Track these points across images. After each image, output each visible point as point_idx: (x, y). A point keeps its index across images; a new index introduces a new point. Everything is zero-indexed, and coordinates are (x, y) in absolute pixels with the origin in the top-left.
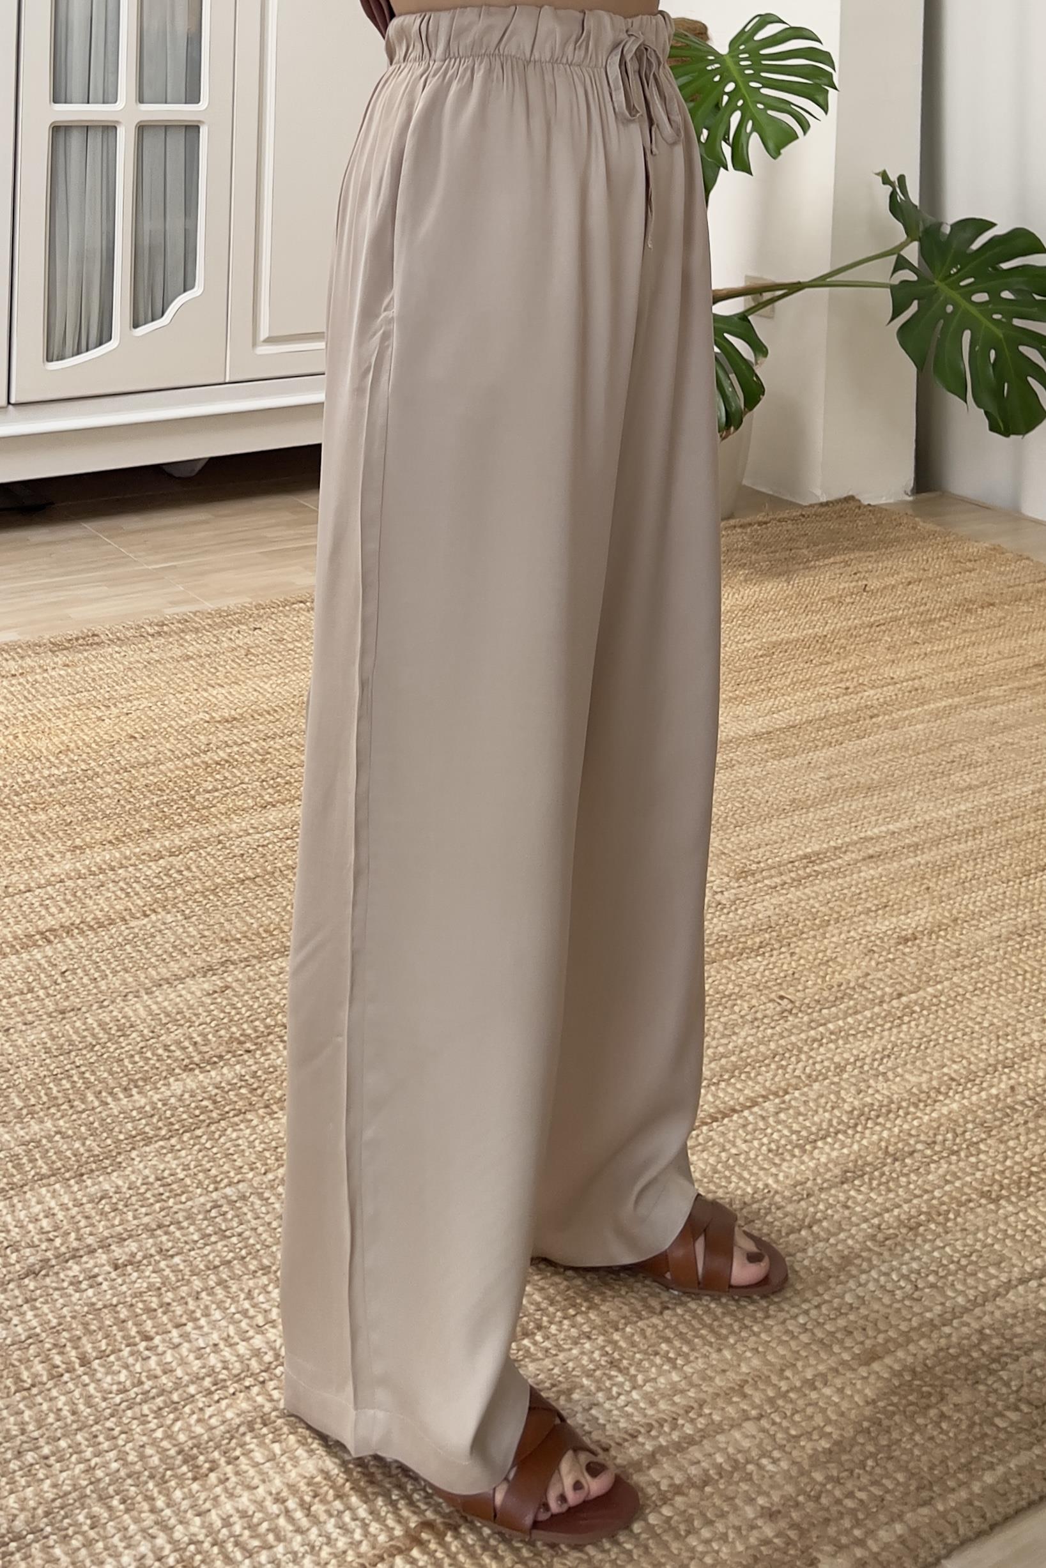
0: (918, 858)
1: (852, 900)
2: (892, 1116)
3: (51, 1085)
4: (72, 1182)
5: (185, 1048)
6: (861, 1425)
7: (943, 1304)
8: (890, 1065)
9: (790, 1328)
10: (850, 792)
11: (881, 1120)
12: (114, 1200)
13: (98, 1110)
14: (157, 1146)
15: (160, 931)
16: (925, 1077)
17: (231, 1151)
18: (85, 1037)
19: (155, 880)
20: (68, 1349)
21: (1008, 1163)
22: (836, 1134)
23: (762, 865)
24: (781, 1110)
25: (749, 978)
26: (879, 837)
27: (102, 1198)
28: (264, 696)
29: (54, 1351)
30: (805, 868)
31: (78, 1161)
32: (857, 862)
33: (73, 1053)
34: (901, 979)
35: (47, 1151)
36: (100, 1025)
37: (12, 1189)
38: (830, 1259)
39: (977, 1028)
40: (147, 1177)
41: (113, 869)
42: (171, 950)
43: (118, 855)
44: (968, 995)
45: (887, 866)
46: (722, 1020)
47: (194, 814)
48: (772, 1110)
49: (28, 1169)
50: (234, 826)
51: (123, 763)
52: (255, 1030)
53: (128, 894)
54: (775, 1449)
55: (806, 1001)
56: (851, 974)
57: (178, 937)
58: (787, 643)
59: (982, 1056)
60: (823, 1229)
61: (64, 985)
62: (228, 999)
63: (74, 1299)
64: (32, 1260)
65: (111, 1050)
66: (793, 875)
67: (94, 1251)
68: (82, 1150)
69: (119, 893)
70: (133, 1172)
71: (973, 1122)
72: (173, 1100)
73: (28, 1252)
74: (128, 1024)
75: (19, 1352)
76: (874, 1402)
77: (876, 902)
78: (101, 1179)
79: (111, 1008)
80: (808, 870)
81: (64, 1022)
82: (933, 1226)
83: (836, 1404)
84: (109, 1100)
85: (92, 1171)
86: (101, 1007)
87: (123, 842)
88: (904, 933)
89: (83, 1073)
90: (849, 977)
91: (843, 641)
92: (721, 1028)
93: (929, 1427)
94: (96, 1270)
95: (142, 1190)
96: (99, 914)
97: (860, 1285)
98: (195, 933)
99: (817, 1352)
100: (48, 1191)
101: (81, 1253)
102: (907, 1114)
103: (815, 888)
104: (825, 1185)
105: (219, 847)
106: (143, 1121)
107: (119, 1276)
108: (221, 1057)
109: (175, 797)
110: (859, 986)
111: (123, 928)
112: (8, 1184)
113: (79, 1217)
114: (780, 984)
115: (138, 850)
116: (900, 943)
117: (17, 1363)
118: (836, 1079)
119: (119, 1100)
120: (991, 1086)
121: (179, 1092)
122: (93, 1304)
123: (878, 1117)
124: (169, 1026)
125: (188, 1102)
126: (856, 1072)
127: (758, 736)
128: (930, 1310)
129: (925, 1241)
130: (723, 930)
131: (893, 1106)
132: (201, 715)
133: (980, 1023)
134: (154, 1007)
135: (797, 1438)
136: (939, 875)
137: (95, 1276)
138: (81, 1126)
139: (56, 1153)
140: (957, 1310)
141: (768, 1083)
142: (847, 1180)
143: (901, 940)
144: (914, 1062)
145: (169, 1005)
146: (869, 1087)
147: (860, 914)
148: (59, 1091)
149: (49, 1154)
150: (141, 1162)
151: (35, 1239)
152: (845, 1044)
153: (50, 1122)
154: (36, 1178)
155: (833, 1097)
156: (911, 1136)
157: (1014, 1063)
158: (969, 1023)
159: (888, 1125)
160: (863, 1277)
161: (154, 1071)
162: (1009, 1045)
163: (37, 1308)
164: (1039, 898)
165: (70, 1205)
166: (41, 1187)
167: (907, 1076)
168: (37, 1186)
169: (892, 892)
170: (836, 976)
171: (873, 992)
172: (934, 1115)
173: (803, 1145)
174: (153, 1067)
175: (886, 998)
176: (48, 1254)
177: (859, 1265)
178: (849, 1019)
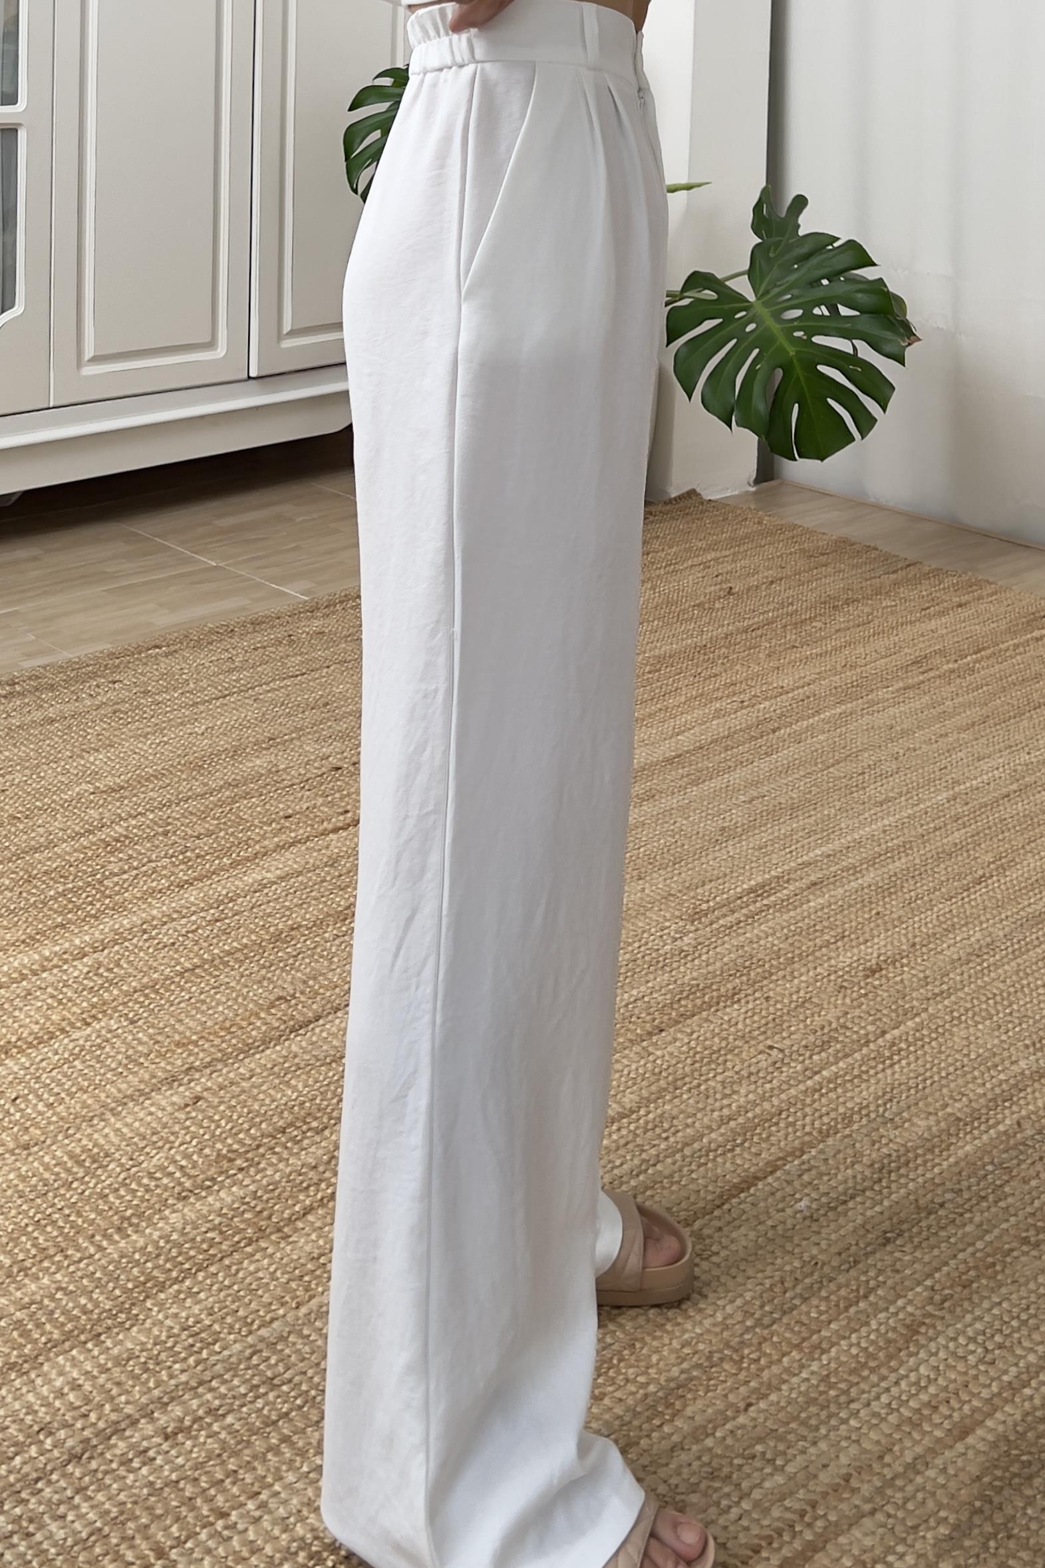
0: (860, 881)
1: (809, 934)
2: (911, 1165)
3: (35, 1234)
4: (90, 1345)
5: (171, 1174)
7: (1016, 1365)
8: (894, 1109)
10: (773, 814)
11: (902, 1171)
12: (142, 1360)
13: (97, 1257)
14: (171, 1290)
15: (108, 1041)
16: (932, 1118)
17: (253, 1287)
19: (86, 982)
21: (1037, 1204)
22: (864, 1191)
23: (711, 904)
24: (804, 1171)
25: (732, 1029)
26: (817, 861)
27: (129, 1360)
28: (147, 758)
30: (755, 902)
31: (90, 1320)
32: (803, 890)
34: (879, 1015)
35: (52, 1312)
36: (71, 1157)
37: (26, 1361)
38: (894, 1329)
39: (965, 1060)
40: (172, 1328)
41: (35, 973)
42: (125, 1061)
43: (37, 957)
44: (947, 1026)
45: (832, 893)
46: (719, 1078)
47: (107, 901)
48: (794, 1172)
49: (37, 1336)
50: (155, 912)
52: (241, 1142)
53: (60, 1002)
55: (795, 1048)
56: (832, 1014)
57: (130, 1046)
58: (670, 657)
59: (980, 1090)
60: (881, 1298)
61: (18, 1115)
62: (204, 1111)
63: (129, 1482)
64: (70, 1443)
65: (92, 1185)
66: (744, 911)
67: (137, 1421)
68: (90, 1306)
69: (50, 1001)
70: (154, 1324)
71: (992, 1163)
72: (175, 1236)
73: (62, 1434)
74: (102, 1155)
77: (832, 933)
78: (121, 1337)
80: (758, 905)
82: (984, 1281)
84: (105, 1243)
85: (109, 1328)
86: (67, 1137)
87: (38, 940)
88: (868, 964)
90: (829, 1017)
91: (723, 650)
92: (719, 1087)
94: (145, 1444)
95: (169, 1344)
97: (932, 1354)
98: (145, 1039)
99: (909, 1433)
100: (67, 1360)
101: (123, 1425)
102: (925, 1162)
103: (770, 924)
104: (869, 1249)
105: (145, 937)
106: (149, 1265)
107: (172, 1447)
108: (213, 1179)
109: (80, 883)
110: (842, 1027)
111: (66, 1040)
112: (19, 1356)
113: (109, 1385)
114: (765, 1032)
115: (57, 948)
116: (867, 977)
118: (847, 1132)
119: (118, 1242)
120: (998, 1123)
121: (179, 1226)
122: (152, 1484)
123: (899, 1168)
124: (147, 1150)
125: (191, 1236)
126: (864, 1121)
127: (670, 761)
128: (1006, 1372)
129: (983, 1298)
130: (694, 979)
131: (910, 1155)
133: (968, 1055)
134: (125, 1130)
136: (884, 897)
137: (146, 1451)
138: (82, 1278)
139: (63, 1313)
140: (1033, 1369)
141: (782, 1144)
142: (888, 1241)
143: (868, 973)
144: (917, 1104)
145: (141, 1125)
146: (882, 1137)
147: (821, 948)
148: (46, 1240)
149: (56, 1316)
150: (159, 1312)
151: (67, 1417)
152: (845, 1092)
153: (46, 1277)
154: (49, 1345)
155: (850, 1151)
156: (939, 1185)
157: (1012, 1096)
158: (957, 1056)
159: (911, 1177)
160: (933, 1345)
161: (145, 1204)
162: (1002, 1077)
163: (91, 1498)
164: (984, 914)
165: (95, 1373)
166: (57, 1355)
167: (915, 1120)
168: (52, 1355)
169: (846, 920)
170: (816, 1018)
171: (857, 1032)
172: (952, 1160)
173: (835, 1208)
174: (142, 1200)
175: (871, 1037)
176: (86, 1433)
177: (926, 1333)
178: (841, 1064)
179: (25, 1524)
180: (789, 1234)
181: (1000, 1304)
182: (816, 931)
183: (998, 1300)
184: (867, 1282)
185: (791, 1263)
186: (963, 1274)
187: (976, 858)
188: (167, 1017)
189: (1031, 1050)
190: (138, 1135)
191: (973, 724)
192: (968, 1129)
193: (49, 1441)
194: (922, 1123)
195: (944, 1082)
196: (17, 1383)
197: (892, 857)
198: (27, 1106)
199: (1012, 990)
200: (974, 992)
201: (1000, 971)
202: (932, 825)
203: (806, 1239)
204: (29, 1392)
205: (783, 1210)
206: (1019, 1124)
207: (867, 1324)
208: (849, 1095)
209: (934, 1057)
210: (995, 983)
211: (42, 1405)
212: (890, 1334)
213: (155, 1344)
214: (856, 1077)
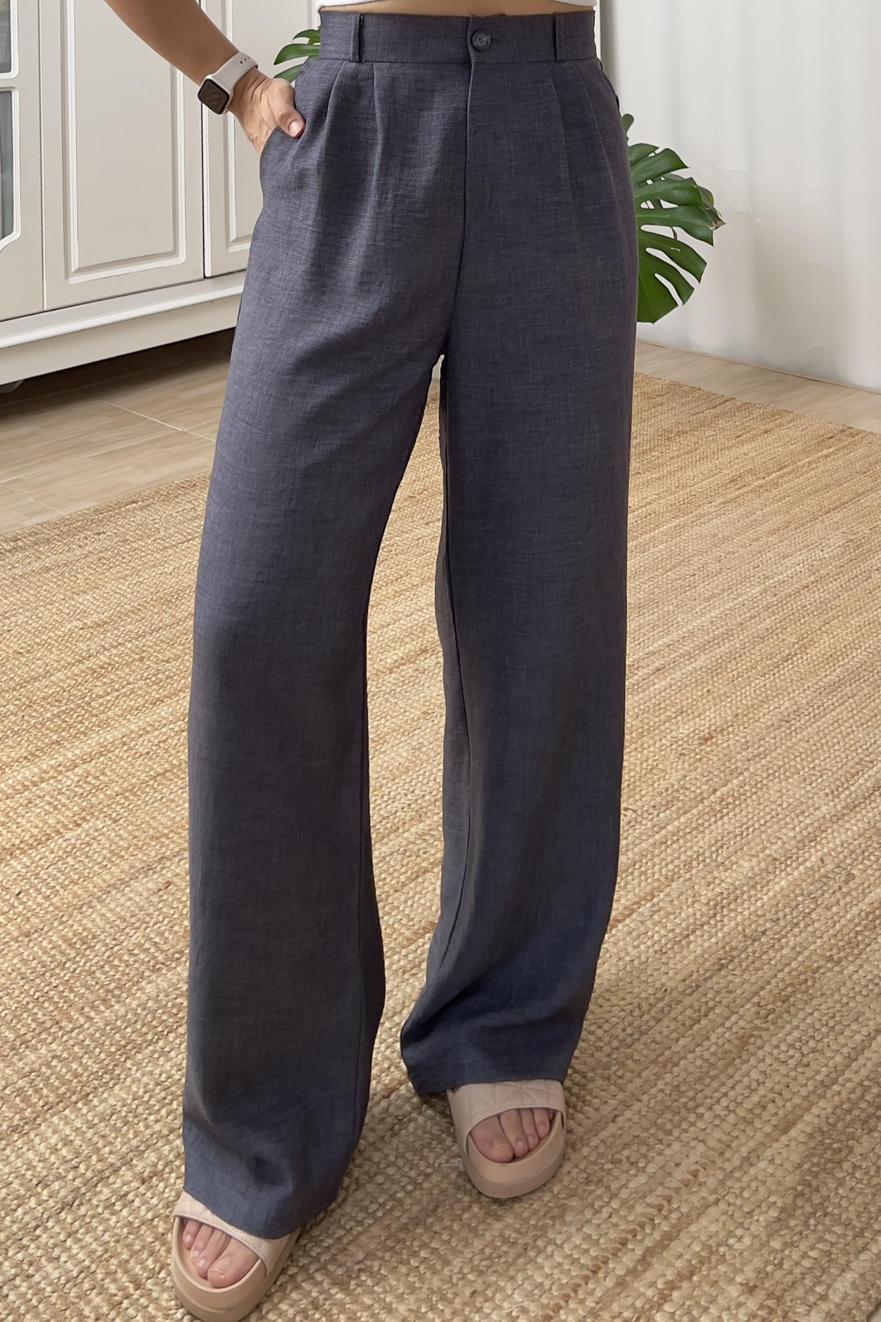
0: (693, 665)
1: (655, 712)
2: (739, 901)
3: (35, 1010)
4: (80, 1105)
5: (147, 950)
6: (796, 1190)
7: (826, 1065)
8: (725, 854)
9: (717, 1113)
11: (732, 906)
12: (123, 1114)
13: (86, 1026)
14: (146, 1051)
15: (94, 839)
16: (754, 860)
18: (54, 956)
19: (76, 789)
20: (119, 1275)
21: (838, 927)
22: (702, 926)
24: (655, 912)
26: (660, 651)
27: (112, 1115)
28: (125, 597)
29: (107, 1281)
31: (79, 1082)
32: (649, 675)
33: (48, 974)
34: (711, 776)
35: (49, 1078)
36: (65, 941)
37: (26, 1123)
38: (730, 1041)
39: (779, 809)
40: (148, 1084)
41: (35, 784)
42: (109, 855)
43: (36, 770)
44: (764, 782)
45: (673, 676)
47: (94, 719)
48: (647, 913)
49: (36, 1100)
50: (132, 727)
51: (17, 679)
53: (55, 808)
54: (736, 1228)
55: (645, 808)
56: (674, 778)
57: (112, 842)
59: (791, 834)
61: (21, 907)
62: (173, 894)
63: (112, 1223)
64: (63, 1193)
65: (81, 964)
67: (119, 1169)
68: (80, 1070)
69: (47, 807)
70: (133, 1082)
71: (802, 894)
72: (150, 1004)
73: (56, 1185)
74: (90, 937)
75: (75, 1290)
76: (800, 1165)
77: (673, 710)
78: (105, 1095)
79: (70, 922)
81: (31, 944)
82: (799, 996)
83: (772, 1175)
84: (92, 1014)
85: (95, 1088)
86: (61, 924)
87: (38, 756)
88: (702, 734)
89: (63, 992)
90: (671, 781)
93: (847, 1178)
94: (125, 1188)
95: (146, 1098)
96: (35, 831)
97: (760, 1061)
98: (125, 835)
99: (744, 1131)
100: (61, 1119)
101: (107, 1173)
102: (750, 897)
104: (707, 975)
105: (125, 748)
106: (129, 1030)
107: (148, 1189)
109: (72, 706)
110: (682, 788)
111: (60, 841)
112: (21, 1119)
113: (95, 1139)
115: (53, 762)
116: (701, 744)
117: (76, 1301)
118: (688, 876)
119: (103, 1012)
120: (806, 860)
121: (154, 994)
122: (130, 1223)
123: (729, 904)
124: (127, 930)
125: (164, 1003)
126: (701, 866)
128: (818, 1072)
129: (799, 1010)
131: (737, 892)
132: (75, 623)
133: (781, 805)
134: (109, 915)
135: (750, 1213)
136: (713, 677)
137: (126, 1195)
138: (73, 1046)
139: (57, 1078)
140: (839, 1068)
141: (637, 890)
142: (723, 967)
143: (702, 741)
144: (742, 849)
145: (122, 910)
146: (715, 878)
147: (665, 722)
148: (44, 1015)
149: (52, 1081)
150: (137, 1070)
151: (60, 1170)
152: (685, 842)
153: (44, 1047)
154: (46, 1108)
155: (689, 892)
156: (759, 916)
157: (816, 836)
158: (773, 807)
159: (739, 910)
160: (760, 1053)
161: (126, 977)
162: (808, 821)
163: (80, 1240)
164: (791, 686)
165: (84, 1129)
166: (53, 1116)
167: (741, 862)
168: (48, 1116)
169: (683, 698)
170: (662, 782)
171: (693, 791)
172: (771, 894)
173: (680, 941)
174: (124, 974)
175: (705, 795)
176: (77, 1183)
177: (755, 1043)
178: (682, 819)
179: (25, 1267)
180: (643, 967)
181: (812, 1014)
182: (661, 708)
183: (811, 1011)
184: (707, 1003)
185: (645, 991)
186: (783, 990)
187: (783, 640)
188: (143, 815)
189: (830, 797)
190: (119, 918)
191: (778, 530)
192: (783, 866)
193: (45, 1193)
194: (746, 865)
195: (762, 829)
196: (19, 1144)
197: (718, 643)
198: (29, 899)
199: (814, 748)
200: (785, 751)
201: (804, 733)
202: (748, 615)
203: (656, 970)
204: (29, 1150)
205: (638, 946)
206: (822, 860)
207: (708, 1038)
208: (688, 845)
209: (754, 808)
210: (801, 744)
211: (40, 1161)
212: (726, 1046)
213: (134, 1099)
214: (694, 829)
